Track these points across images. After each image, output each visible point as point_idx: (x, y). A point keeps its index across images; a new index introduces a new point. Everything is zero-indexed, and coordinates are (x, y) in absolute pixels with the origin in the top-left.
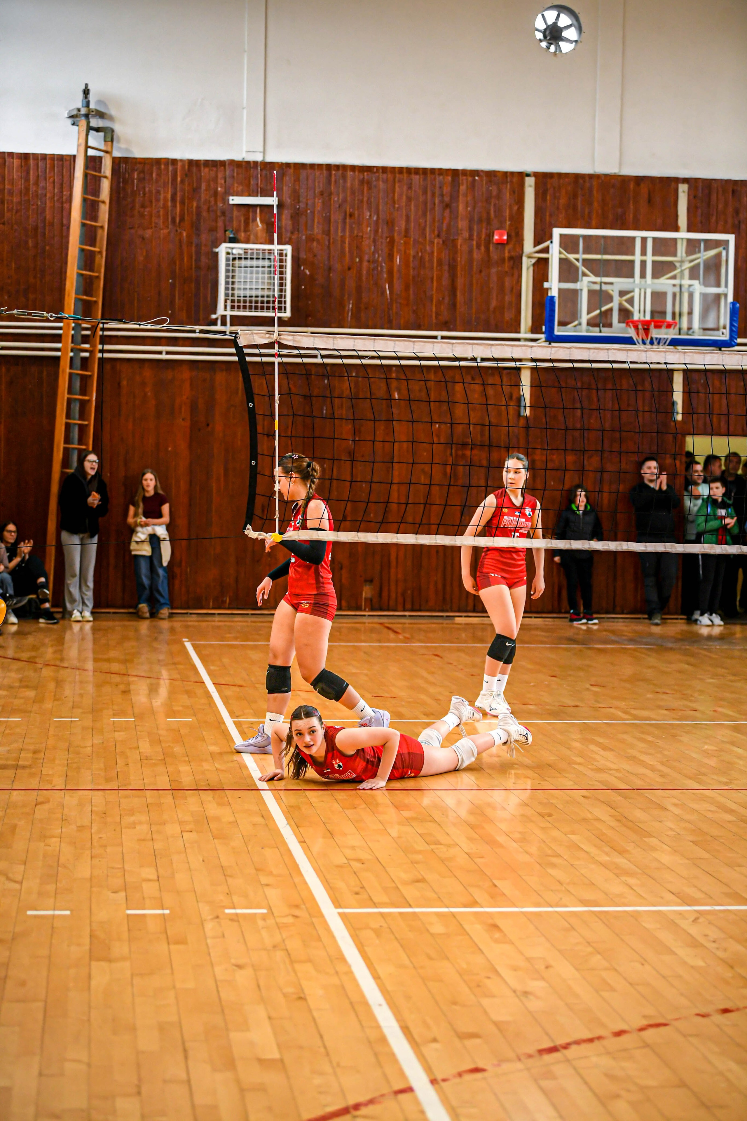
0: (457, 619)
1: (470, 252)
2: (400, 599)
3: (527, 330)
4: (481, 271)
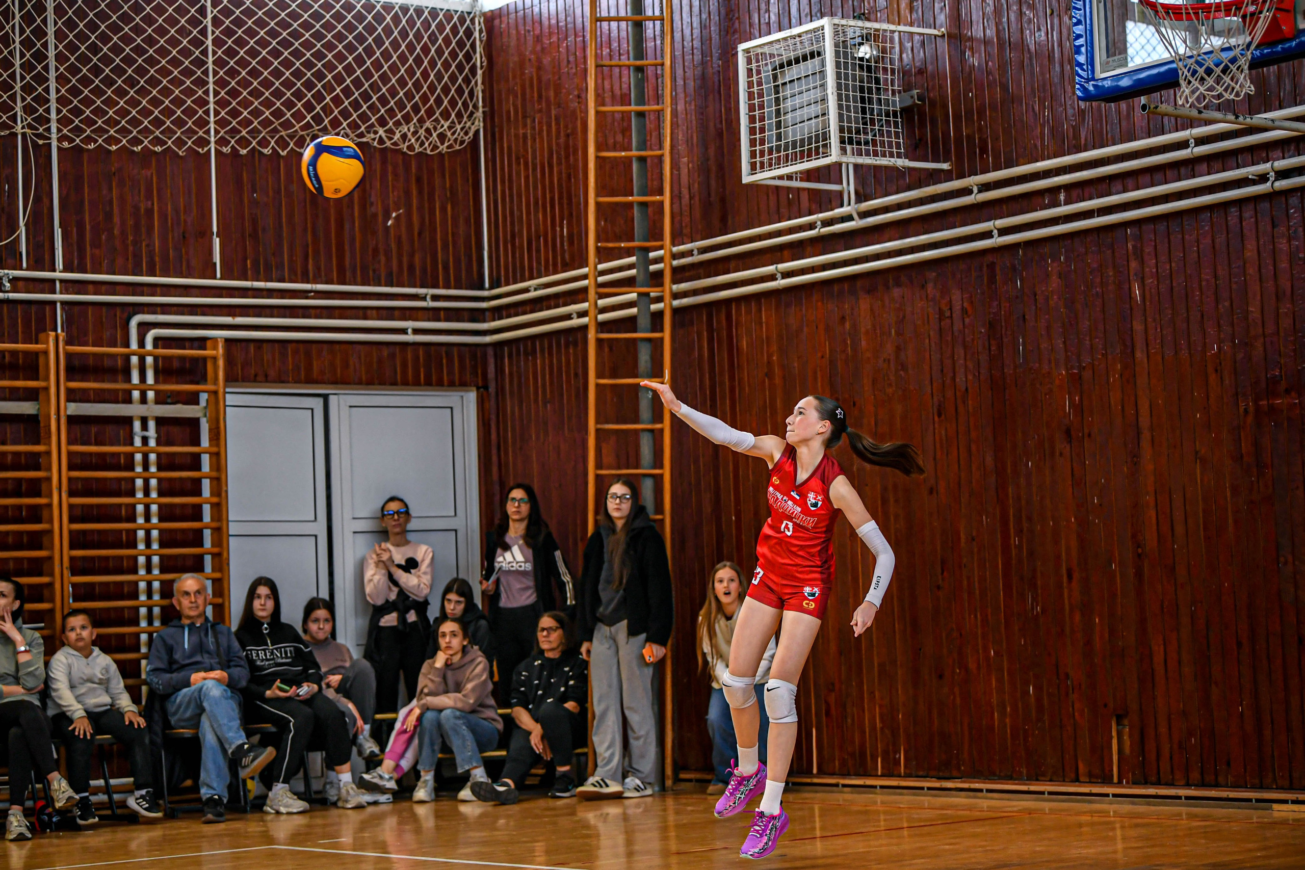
0: (1275, 806)
2: (1179, 759)
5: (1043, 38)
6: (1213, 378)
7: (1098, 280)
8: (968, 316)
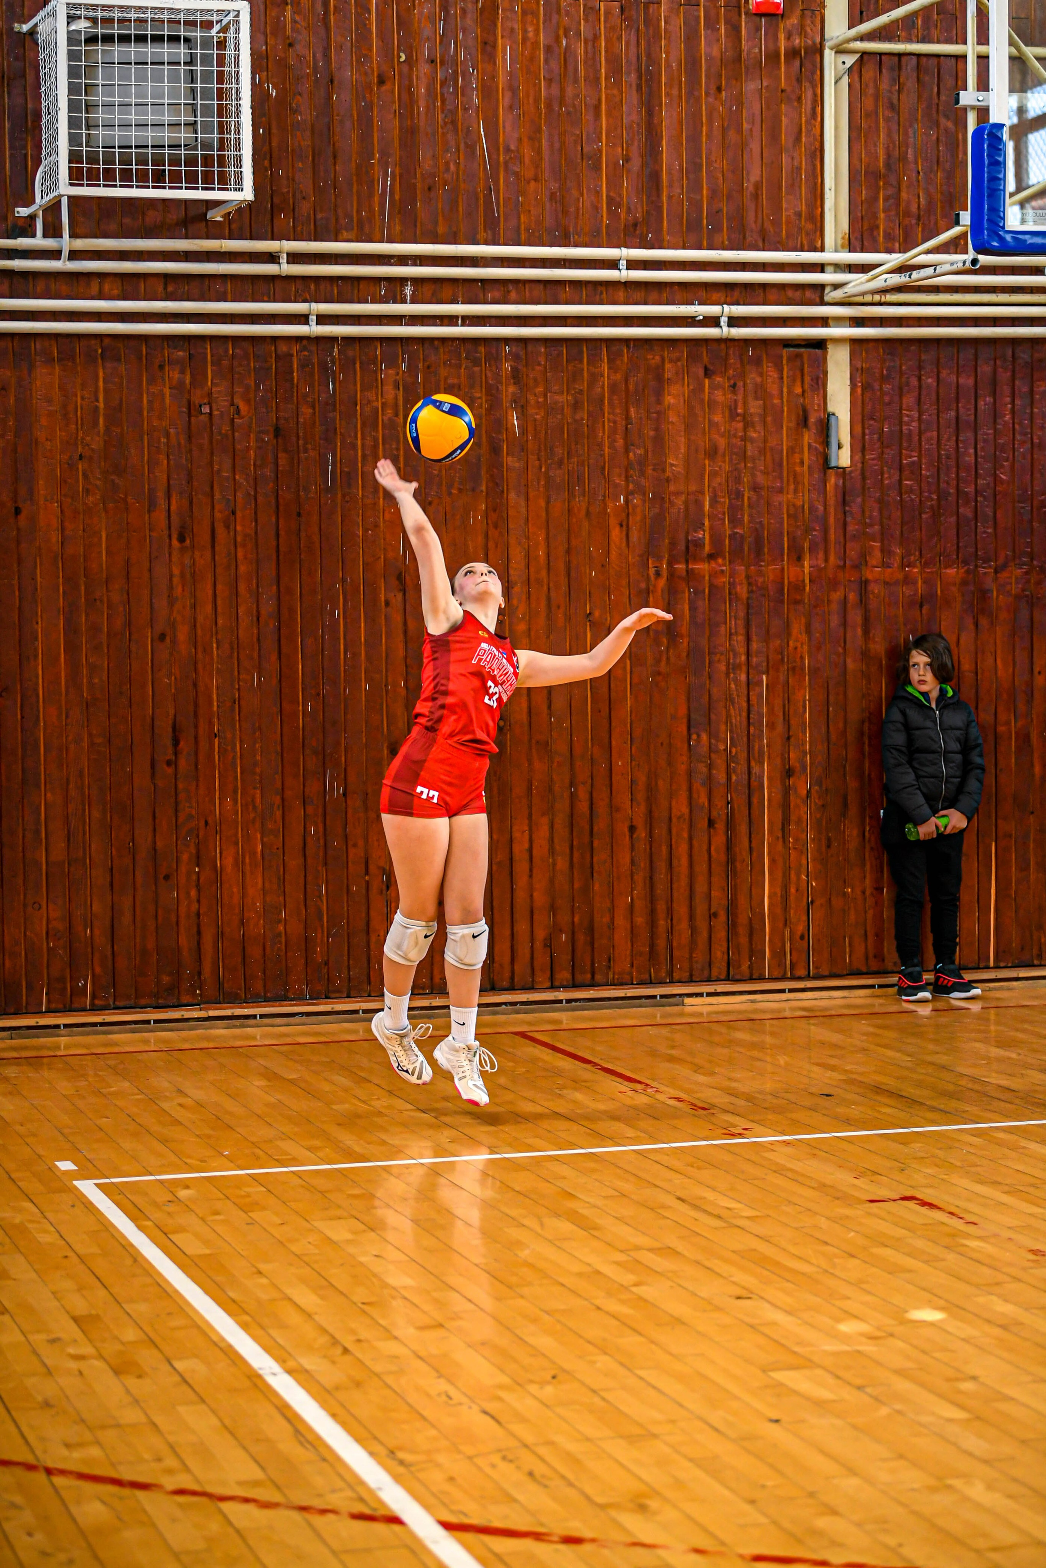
0: (687, 1000)
1: (692, 37)
2: (542, 959)
3: (840, 242)
4: (719, 89)
6: (616, 534)
8: (240, 417)
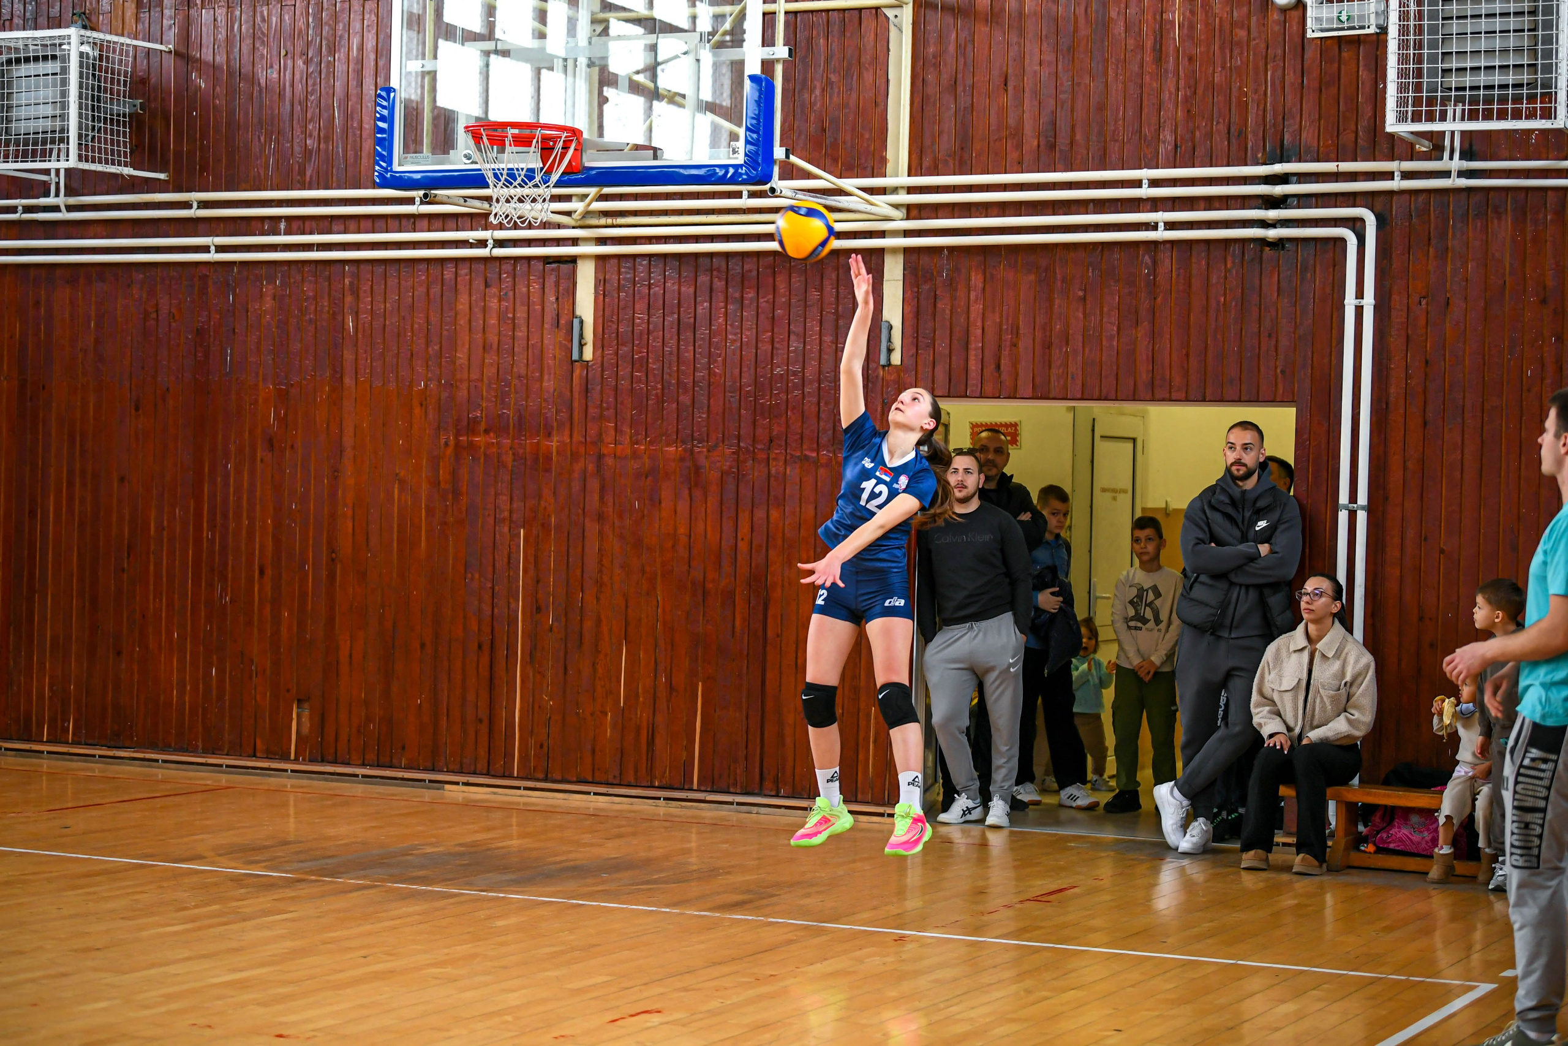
0: (447, 787)
2: (357, 742)
5: (275, 75)
6: (417, 411)
7: (313, 308)
8: (175, 322)
